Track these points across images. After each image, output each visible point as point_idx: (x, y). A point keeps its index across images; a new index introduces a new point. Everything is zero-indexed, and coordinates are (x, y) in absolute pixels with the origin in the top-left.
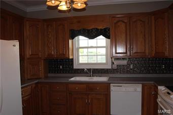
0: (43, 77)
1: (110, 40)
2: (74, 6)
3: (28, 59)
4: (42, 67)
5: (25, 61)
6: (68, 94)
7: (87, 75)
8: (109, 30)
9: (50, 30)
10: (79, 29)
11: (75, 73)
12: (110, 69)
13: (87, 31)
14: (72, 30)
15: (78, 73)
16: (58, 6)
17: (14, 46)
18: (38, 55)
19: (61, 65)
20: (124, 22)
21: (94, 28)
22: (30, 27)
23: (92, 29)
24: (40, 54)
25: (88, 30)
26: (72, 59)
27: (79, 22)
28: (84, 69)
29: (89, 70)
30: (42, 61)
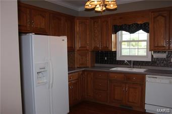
0: (90, 66)
1: (149, 34)
2: (107, 7)
3: (78, 50)
4: (89, 58)
5: (76, 52)
6: (109, 82)
7: (128, 66)
8: (149, 25)
9: (96, 27)
10: (121, 25)
11: (117, 64)
12: (149, 62)
13: (128, 26)
14: (115, 26)
15: (120, 64)
16: (95, 8)
17: (63, 40)
18: (86, 47)
19: (106, 56)
20: (163, 16)
21: (135, 24)
22: (79, 24)
23: (132, 24)
24: (88, 46)
25: (130, 26)
26: (116, 52)
27: (121, 18)
28: (124, 61)
29: (130, 62)
30: (90, 53)
